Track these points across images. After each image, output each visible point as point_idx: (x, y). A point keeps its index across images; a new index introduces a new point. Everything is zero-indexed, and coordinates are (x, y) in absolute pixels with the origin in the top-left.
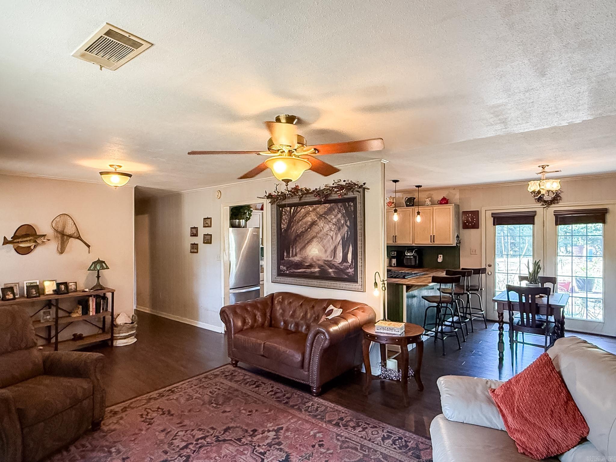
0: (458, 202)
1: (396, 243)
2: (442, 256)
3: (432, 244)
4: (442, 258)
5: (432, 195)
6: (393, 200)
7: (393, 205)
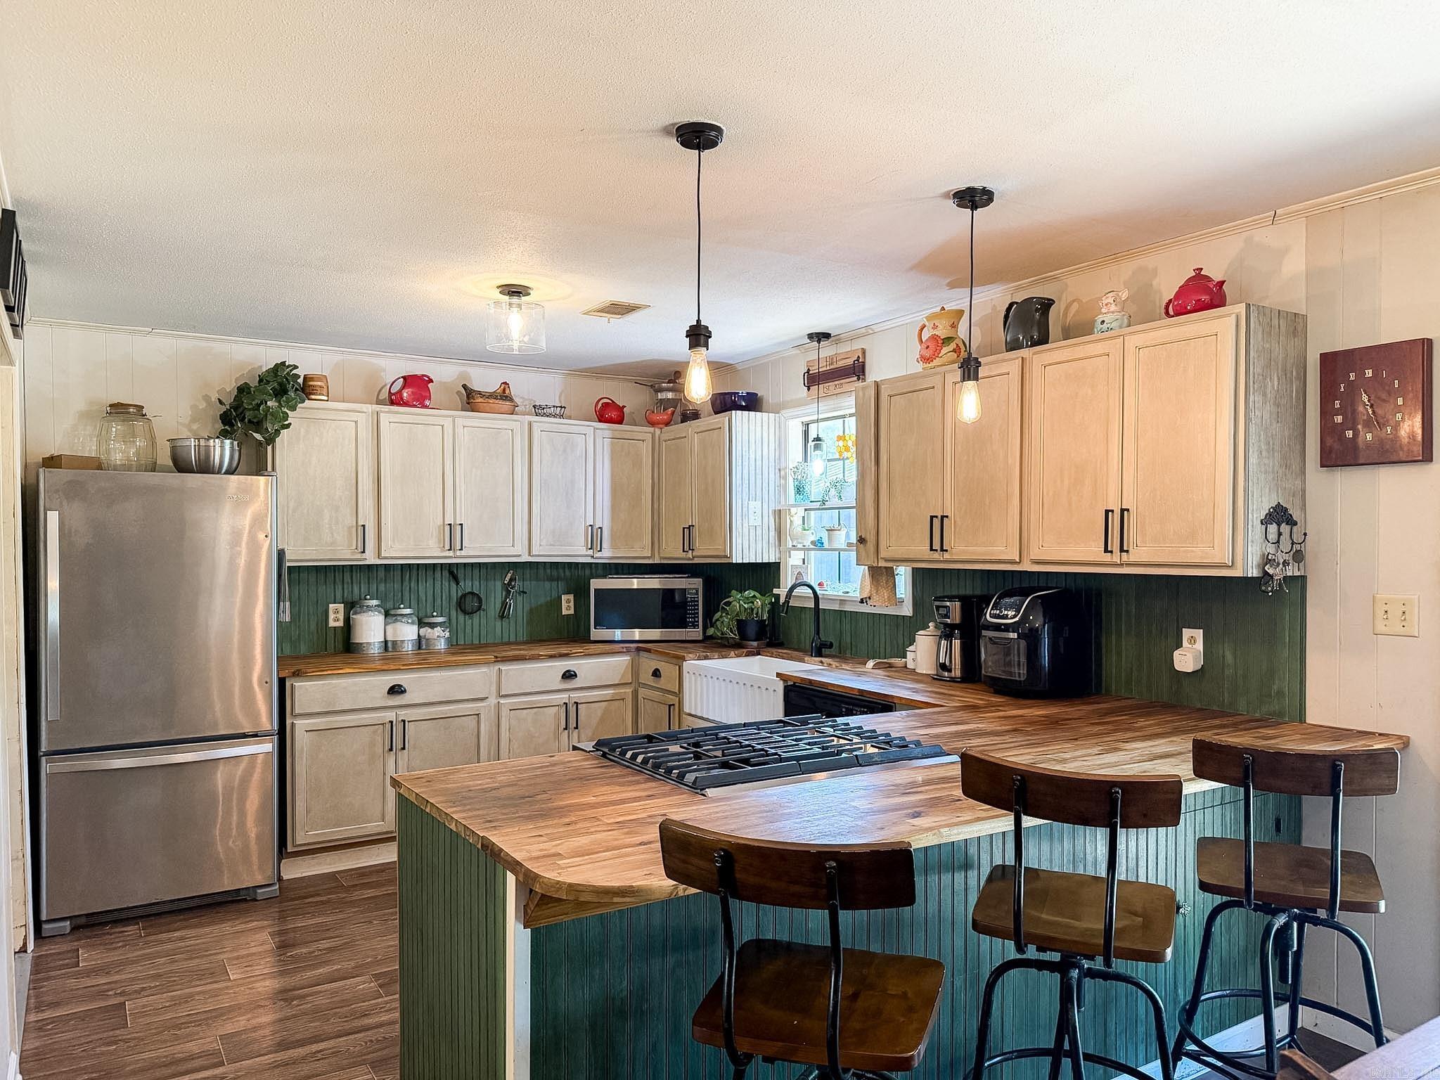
0: (1296, 300)
1: (947, 556)
2: (1199, 634)
3: (1115, 565)
4: (1200, 646)
5: (1155, 272)
6: (954, 326)
7: (945, 350)
